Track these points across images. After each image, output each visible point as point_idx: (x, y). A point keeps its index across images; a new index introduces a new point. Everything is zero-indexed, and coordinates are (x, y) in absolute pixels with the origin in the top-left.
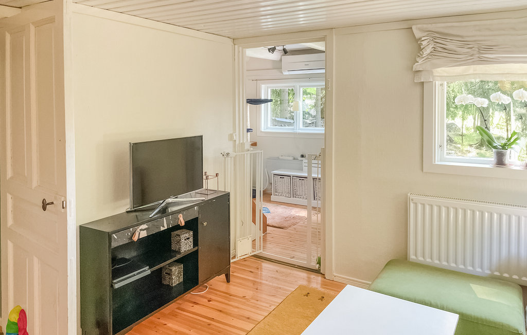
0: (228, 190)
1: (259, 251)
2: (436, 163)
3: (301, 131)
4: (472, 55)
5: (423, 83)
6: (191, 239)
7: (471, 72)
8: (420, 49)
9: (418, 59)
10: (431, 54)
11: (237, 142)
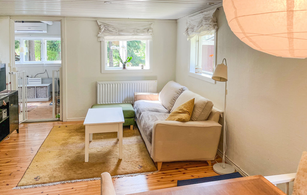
0: (17, 90)
1: (26, 120)
2: (106, 70)
3: (24, 63)
4: (116, 33)
5: (101, 41)
6: (6, 113)
7: (116, 38)
8: (100, 29)
9: (99, 33)
10: (104, 31)
11: (12, 68)
